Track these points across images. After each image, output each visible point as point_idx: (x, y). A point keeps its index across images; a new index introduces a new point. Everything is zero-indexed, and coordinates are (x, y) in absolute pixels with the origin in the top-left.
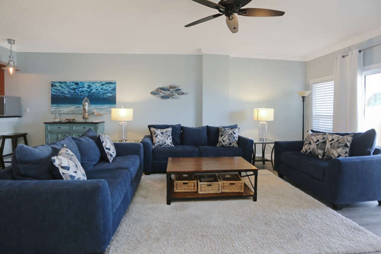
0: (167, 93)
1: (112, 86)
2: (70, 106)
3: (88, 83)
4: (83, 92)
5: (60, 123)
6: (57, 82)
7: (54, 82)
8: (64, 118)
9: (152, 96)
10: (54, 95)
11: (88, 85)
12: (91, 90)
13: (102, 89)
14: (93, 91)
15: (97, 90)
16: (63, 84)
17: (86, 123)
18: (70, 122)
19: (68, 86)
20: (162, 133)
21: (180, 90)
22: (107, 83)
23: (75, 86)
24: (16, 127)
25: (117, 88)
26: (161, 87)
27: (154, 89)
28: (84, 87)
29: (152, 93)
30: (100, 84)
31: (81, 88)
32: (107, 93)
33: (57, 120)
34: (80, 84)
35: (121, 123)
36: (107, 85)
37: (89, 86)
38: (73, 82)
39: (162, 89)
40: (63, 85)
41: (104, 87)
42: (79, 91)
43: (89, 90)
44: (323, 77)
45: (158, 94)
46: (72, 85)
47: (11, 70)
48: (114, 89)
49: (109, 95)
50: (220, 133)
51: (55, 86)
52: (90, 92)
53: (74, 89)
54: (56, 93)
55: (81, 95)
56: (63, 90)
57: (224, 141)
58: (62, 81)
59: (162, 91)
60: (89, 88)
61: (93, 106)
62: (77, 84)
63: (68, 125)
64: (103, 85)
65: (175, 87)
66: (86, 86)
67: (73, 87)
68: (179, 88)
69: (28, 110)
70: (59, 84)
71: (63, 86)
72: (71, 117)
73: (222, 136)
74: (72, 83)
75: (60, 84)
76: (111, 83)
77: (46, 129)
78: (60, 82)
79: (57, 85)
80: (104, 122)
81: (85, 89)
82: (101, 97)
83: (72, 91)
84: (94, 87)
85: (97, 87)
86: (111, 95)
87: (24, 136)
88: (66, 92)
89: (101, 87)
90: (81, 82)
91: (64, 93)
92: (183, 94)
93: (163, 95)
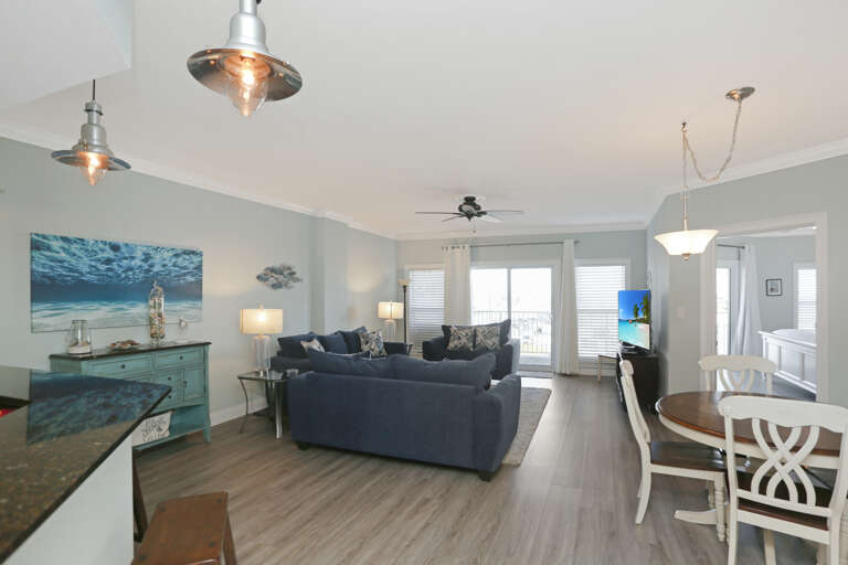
0: (281, 278)
1: (196, 259)
3: (145, 249)
4: (131, 269)
7: (44, 237)
9: (259, 284)
10: (44, 275)
11: (144, 254)
12: (152, 266)
13: (174, 265)
14: (155, 269)
15: (164, 266)
16: (75, 245)
21: (294, 273)
22: (186, 252)
23: (110, 254)
25: (204, 264)
26: (271, 267)
27: (260, 271)
28: (133, 258)
29: (258, 277)
31: (126, 258)
32: (185, 274)
34: (123, 250)
35: (257, 338)
36: (187, 257)
37: (147, 257)
38: (105, 243)
39: (273, 270)
40: (74, 248)
41: (180, 260)
42: (121, 266)
44: (427, 263)
45: (268, 279)
46: (103, 250)
48: (199, 268)
49: (190, 279)
51: (49, 248)
52: (148, 271)
53: (108, 261)
54: (51, 268)
55: (127, 277)
56: (74, 262)
58: (71, 235)
59: (273, 275)
60: (145, 260)
62: (115, 248)
64: (176, 255)
65: (289, 268)
66: (139, 254)
67: (106, 255)
68: (294, 270)
70: (61, 243)
71: (73, 250)
74: (101, 245)
75: (66, 246)
76: (193, 252)
78: (65, 239)
79: (56, 245)
80: (209, 343)
81: (137, 262)
82: (174, 283)
83: (103, 267)
84: (157, 258)
85: (164, 260)
86: (193, 279)
88: (85, 269)
89: (174, 260)
90: (127, 245)
91: (77, 271)
92: (299, 280)
93: (275, 282)
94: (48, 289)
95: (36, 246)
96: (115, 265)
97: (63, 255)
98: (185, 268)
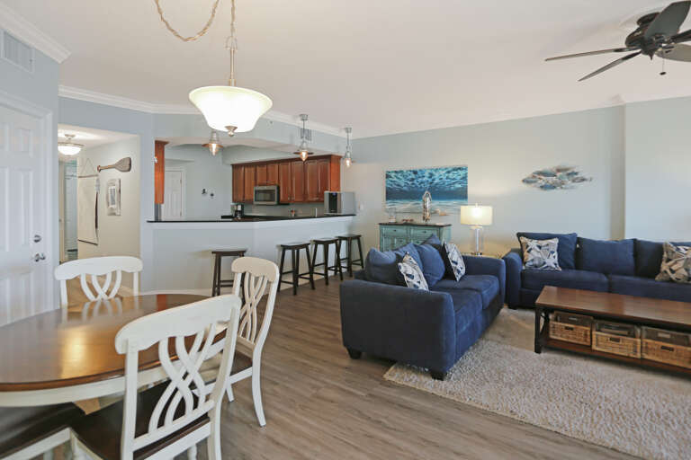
0: (551, 179)
1: (462, 173)
2: (406, 201)
3: (430, 171)
4: (423, 183)
5: (396, 224)
6: (392, 172)
7: (389, 172)
8: (400, 219)
9: (525, 186)
10: (390, 189)
12: (434, 180)
13: (447, 178)
14: (436, 182)
15: (441, 179)
17: (426, 226)
18: (407, 224)
19: (405, 177)
20: (540, 247)
21: (576, 174)
22: (455, 169)
23: (413, 176)
24: (350, 227)
25: (468, 175)
26: (540, 170)
27: (527, 174)
28: (424, 177)
29: (523, 181)
30: (444, 172)
31: (420, 177)
32: (454, 183)
33: (393, 221)
34: (419, 173)
35: (473, 228)
36: (455, 172)
37: (431, 175)
38: (411, 171)
39: (540, 173)
40: (399, 175)
41: (451, 174)
42: (418, 182)
43: (430, 180)
45: (535, 182)
46: (410, 175)
47: (348, 162)
48: (465, 178)
49: (457, 186)
50: (665, 255)
51: (390, 177)
52: (431, 183)
53: (413, 180)
54: (392, 185)
55: (421, 187)
56: (399, 182)
57: (673, 272)
58: (398, 170)
59: (542, 177)
60: (430, 177)
61: (436, 203)
62: (415, 173)
63: (405, 227)
64: (449, 172)
65: (567, 170)
66: (427, 174)
67: (411, 177)
68: (576, 171)
69: (362, 207)
71: (399, 177)
72: (408, 217)
73: (669, 260)
74: (409, 173)
75: (396, 175)
76: (459, 169)
77: (381, 231)
78: (396, 172)
79: (393, 175)
80: (450, 225)
81: (426, 179)
82: (448, 189)
83: (410, 183)
84: (437, 175)
85: (441, 176)
86: (460, 186)
87: (358, 238)
88: (403, 185)
89: (447, 175)
90: (420, 170)
91: (400, 186)
92: (583, 180)
93: (543, 184)
94: (392, 194)
95: (388, 176)
96: (415, 182)
97: (395, 179)
98: (454, 179)
